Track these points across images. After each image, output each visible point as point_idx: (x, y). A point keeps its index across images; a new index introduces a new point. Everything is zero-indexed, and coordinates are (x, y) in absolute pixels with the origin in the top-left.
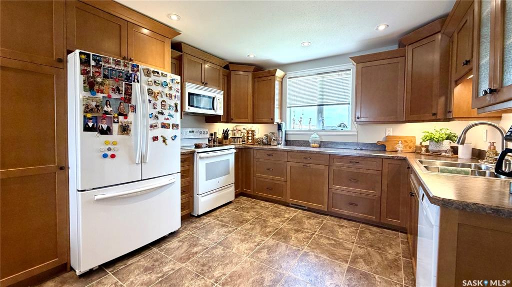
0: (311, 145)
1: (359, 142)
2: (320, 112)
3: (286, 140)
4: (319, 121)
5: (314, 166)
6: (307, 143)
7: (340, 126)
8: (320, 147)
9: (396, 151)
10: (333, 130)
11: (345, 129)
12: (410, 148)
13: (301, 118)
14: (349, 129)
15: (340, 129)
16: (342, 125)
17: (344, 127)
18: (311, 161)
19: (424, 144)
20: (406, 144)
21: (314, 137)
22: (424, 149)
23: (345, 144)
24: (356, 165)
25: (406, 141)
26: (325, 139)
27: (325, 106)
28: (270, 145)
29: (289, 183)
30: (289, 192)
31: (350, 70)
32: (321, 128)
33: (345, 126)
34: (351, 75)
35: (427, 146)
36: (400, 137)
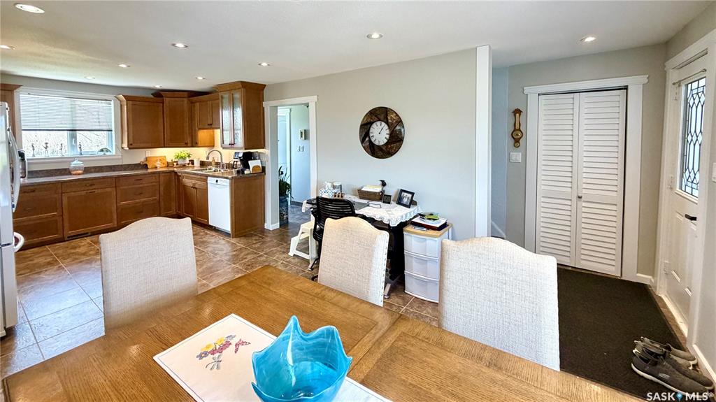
0: (75, 172)
2: (73, 137)
3: (28, 172)
4: (73, 146)
5: (98, 191)
8: (83, 173)
9: (156, 168)
11: (108, 154)
12: (165, 164)
13: (47, 143)
15: (102, 153)
16: (104, 150)
17: (107, 151)
18: (94, 187)
21: (76, 163)
23: (110, 167)
25: (160, 160)
30: (67, 225)
31: (110, 100)
32: (79, 153)
34: (112, 105)
35: (177, 162)
36: (156, 157)
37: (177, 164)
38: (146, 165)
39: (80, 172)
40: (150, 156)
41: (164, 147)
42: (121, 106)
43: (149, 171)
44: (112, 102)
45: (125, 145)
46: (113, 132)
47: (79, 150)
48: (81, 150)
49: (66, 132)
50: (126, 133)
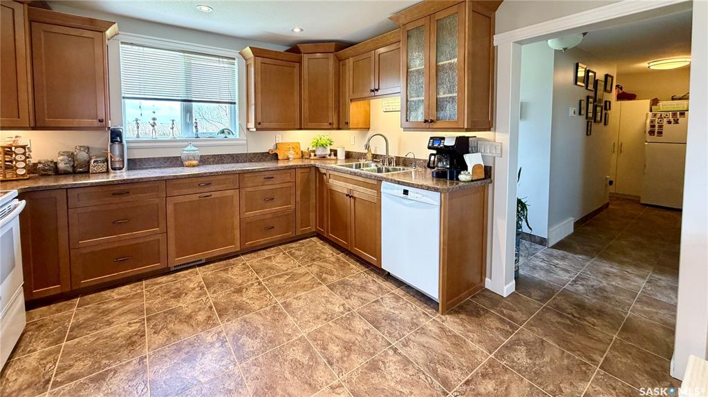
2: (189, 111)
4: (187, 124)
5: (214, 195)
6: (177, 161)
7: (223, 132)
9: (288, 159)
10: (212, 138)
11: (231, 136)
13: (154, 119)
14: (236, 136)
15: (223, 135)
16: (226, 131)
17: (229, 133)
18: (212, 188)
19: (311, 149)
21: (191, 151)
22: (312, 154)
23: (232, 156)
29: (171, 234)
31: (234, 59)
34: (236, 67)
35: (314, 151)
36: (288, 144)
37: (315, 155)
38: (276, 155)
39: (195, 162)
40: (280, 142)
41: (300, 129)
42: (247, 66)
43: (281, 164)
44: (236, 62)
45: (252, 125)
46: (237, 105)
47: (194, 130)
48: (197, 131)
49: (179, 103)
50: (253, 107)
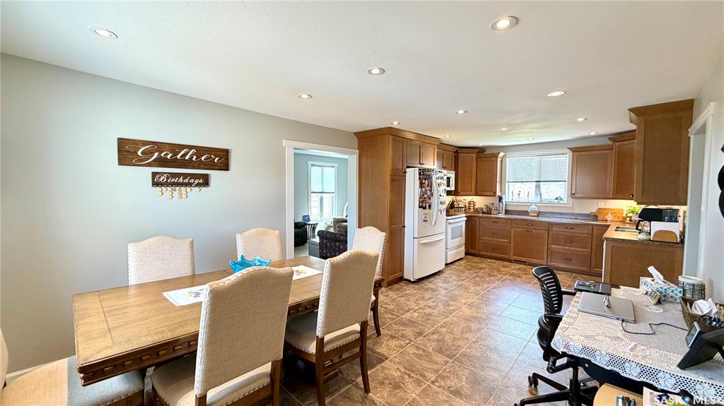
0: (531, 214)
1: (574, 212)
2: (538, 187)
3: (506, 210)
4: (536, 194)
5: (534, 231)
6: (526, 213)
7: (557, 199)
8: (538, 216)
10: (550, 203)
11: (562, 202)
12: (618, 218)
13: (520, 191)
14: (565, 202)
15: (556, 201)
16: (559, 198)
18: (532, 227)
19: (629, 215)
20: (615, 215)
21: (533, 207)
23: (561, 214)
24: (571, 231)
25: (615, 213)
26: (542, 210)
27: (541, 183)
28: (491, 213)
29: (512, 244)
30: (512, 251)
32: (539, 199)
33: (561, 199)
34: (567, 158)
35: (631, 217)
36: (608, 209)
38: (597, 216)
39: (534, 214)
40: (603, 207)
41: (612, 198)
44: (568, 155)
46: (566, 183)
48: (541, 198)
49: (534, 183)
